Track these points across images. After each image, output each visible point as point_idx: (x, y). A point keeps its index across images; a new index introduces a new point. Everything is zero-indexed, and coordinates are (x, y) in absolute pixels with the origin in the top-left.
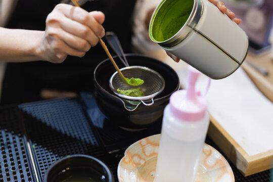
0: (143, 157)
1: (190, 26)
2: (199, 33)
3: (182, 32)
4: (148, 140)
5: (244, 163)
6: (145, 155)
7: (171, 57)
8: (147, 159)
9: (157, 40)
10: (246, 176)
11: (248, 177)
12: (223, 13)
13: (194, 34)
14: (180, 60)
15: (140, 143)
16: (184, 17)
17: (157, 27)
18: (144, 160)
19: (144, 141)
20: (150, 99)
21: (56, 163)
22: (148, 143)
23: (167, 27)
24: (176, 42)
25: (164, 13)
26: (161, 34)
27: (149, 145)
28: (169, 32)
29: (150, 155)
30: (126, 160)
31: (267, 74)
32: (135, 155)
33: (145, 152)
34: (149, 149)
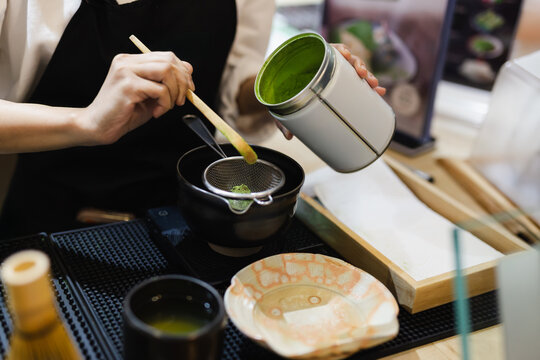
0: (259, 288)
1: (313, 90)
2: (325, 102)
3: (302, 96)
4: (263, 263)
5: (410, 292)
6: (262, 286)
7: (281, 130)
8: (265, 292)
9: (265, 101)
10: (413, 312)
11: (416, 314)
12: (361, 78)
13: (318, 102)
14: (294, 137)
15: (253, 268)
16: (308, 76)
17: (269, 81)
18: (261, 292)
19: (258, 264)
20: (267, 196)
22: (265, 267)
23: (283, 84)
24: (292, 109)
25: (281, 64)
26: (271, 92)
27: (265, 271)
28: (284, 93)
29: (269, 286)
30: (235, 291)
31: (431, 180)
32: (246, 285)
33: (260, 282)
34: (267, 277)
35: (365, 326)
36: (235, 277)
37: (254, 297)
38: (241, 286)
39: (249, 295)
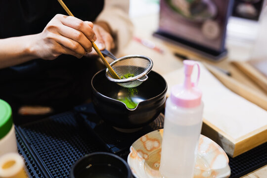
0: (146, 152)
4: (147, 137)
5: (231, 146)
6: (147, 150)
8: (149, 153)
10: (234, 157)
15: (141, 140)
18: (147, 154)
19: (144, 138)
21: (80, 159)
22: (148, 139)
27: (148, 141)
29: (151, 150)
30: (133, 155)
31: (229, 75)
32: (138, 151)
33: (146, 148)
34: (149, 145)
35: (210, 169)
36: (131, 147)
37: (144, 158)
38: (135, 152)
39: (141, 157)
